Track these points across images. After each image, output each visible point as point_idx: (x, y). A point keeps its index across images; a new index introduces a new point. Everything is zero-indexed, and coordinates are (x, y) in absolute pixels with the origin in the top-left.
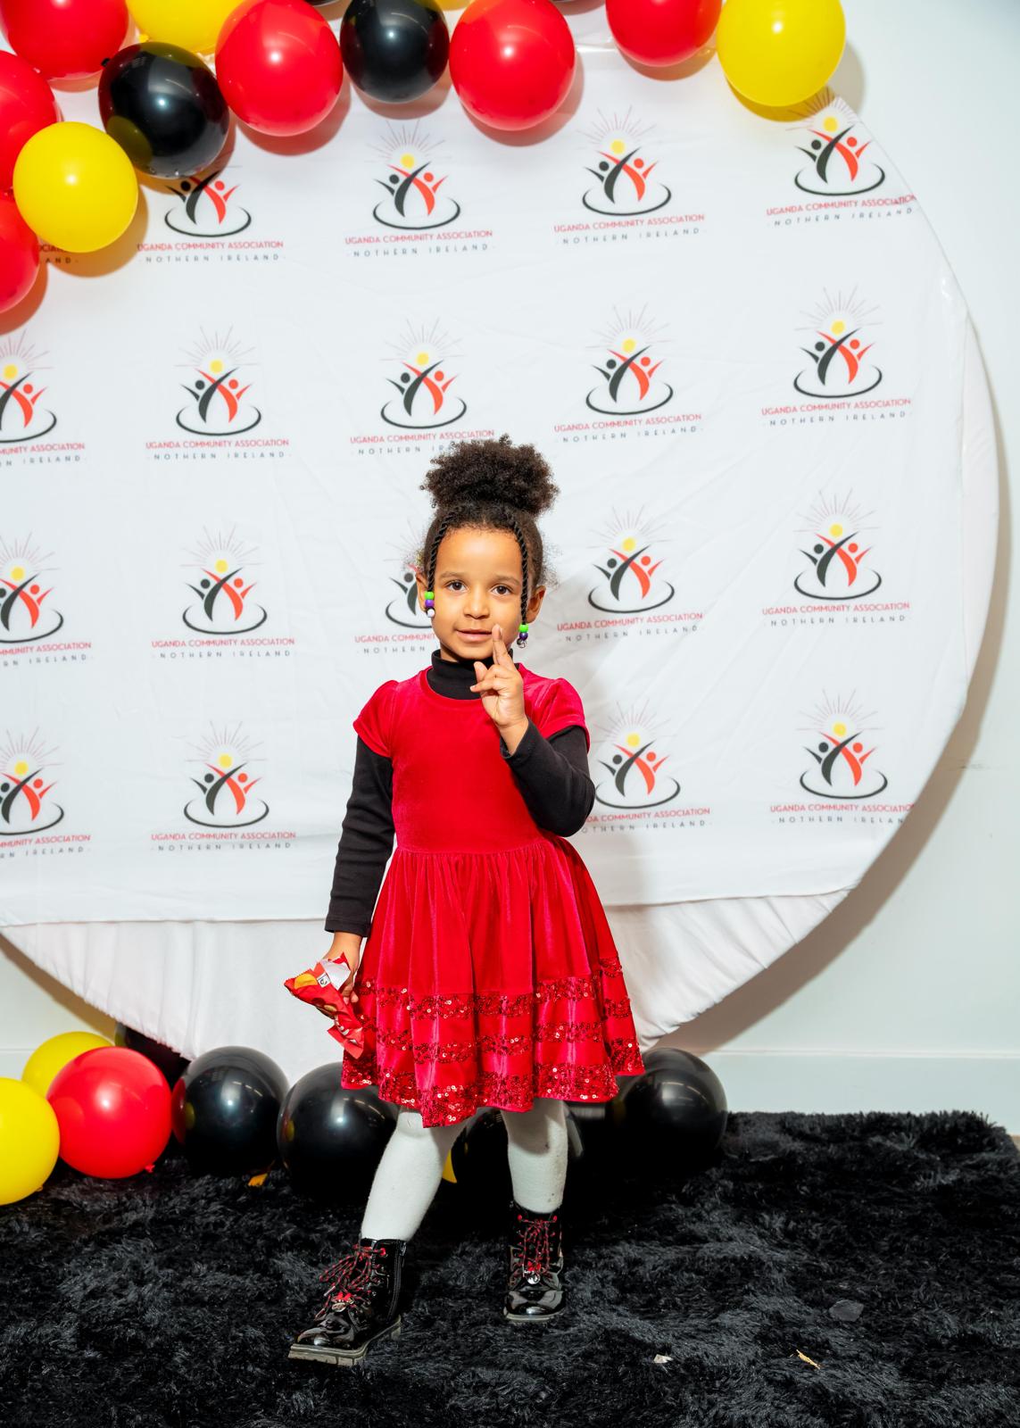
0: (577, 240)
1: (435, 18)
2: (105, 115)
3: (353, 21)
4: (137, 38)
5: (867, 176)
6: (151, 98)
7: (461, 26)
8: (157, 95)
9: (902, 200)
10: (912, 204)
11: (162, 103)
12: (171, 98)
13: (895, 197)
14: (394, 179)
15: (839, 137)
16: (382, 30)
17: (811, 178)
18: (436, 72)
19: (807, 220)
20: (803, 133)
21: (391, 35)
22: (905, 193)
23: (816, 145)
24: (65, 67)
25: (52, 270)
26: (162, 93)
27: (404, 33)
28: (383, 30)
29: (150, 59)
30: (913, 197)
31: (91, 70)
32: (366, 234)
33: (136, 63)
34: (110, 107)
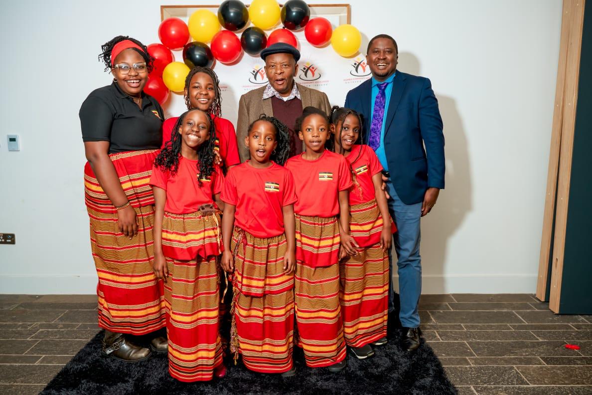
1: (263, 35)
2: (184, 59)
3: (244, 36)
4: (192, 40)
6: (195, 55)
7: (270, 37)
8: (196, 55)
11: (197, 56)
12: (199, 55)
14: (254, 72)
15: (361, 62)
16: (250, 39)
17: (354, 72)
20: (353, 61)
21: (253, 40)
23: (355, 64)
24: (175, 47)
26: (197, 55)
27: (256, 40)
29: (194, 46)
31: (181, 47)
33: (192, 47)
34: (186, 57)
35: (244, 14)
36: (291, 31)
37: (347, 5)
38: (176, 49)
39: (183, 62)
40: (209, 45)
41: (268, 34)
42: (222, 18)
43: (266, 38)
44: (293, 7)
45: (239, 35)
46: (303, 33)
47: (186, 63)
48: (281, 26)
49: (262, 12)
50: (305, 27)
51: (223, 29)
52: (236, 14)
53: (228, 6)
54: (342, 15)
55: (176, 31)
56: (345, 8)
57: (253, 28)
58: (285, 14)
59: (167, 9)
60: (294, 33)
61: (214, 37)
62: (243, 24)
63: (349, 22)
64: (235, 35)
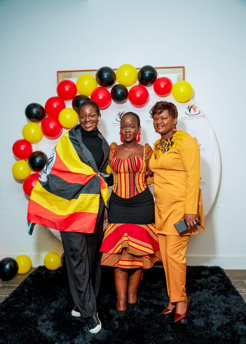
0: (149, 123)
1: (126, 90)
2: (73, 106)
3: (113, 91)
5: (197, 112)
7: (130, 91)
9: (203, 116)
10: (205, 116)
13: (202, 115)
14: (119, 114)
15: (192, 106)
17: (188, 112)
18: (126, 98)
19: (188, 119)
20: (186, 105)
21: (119, 93)
22: (204, 115)
25: (63, 129)
27: (121, 93)
28: (118, 92)
29: (80, 97)
30: (205, 115)
31: (71, 99)
32: (114, 123)
33: (78, 98)
34: (74, 105)
35: (113, 76)
36: (144, 86)
37: (183, 67)
38: (67, 100)
39: (72, 108)
40: (90, 97)
41: (129, 89)
42: (99, 79)
43: (127, 91)
44: (146, 71)
45: (110, 90)
46: (152, 87)
47: (74, 109)
48: (138, 83)
49: (126, 74)
50: (154, 83)
51: (99, 86)
52: (108, 76)
53: (103, 71)
54: (179, 74)
55: (68, 88)
56: (182, 69)
57: (119, 85)
58: (140, 75)
59: (61, 73)
60: (146, 88)
61: (93, 92)
62: (113, 82)
63: (184, 79)
64: (107, 90)
